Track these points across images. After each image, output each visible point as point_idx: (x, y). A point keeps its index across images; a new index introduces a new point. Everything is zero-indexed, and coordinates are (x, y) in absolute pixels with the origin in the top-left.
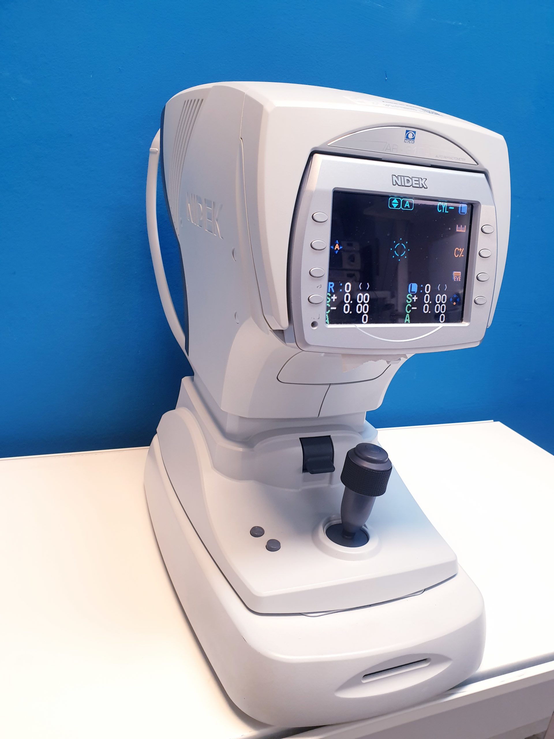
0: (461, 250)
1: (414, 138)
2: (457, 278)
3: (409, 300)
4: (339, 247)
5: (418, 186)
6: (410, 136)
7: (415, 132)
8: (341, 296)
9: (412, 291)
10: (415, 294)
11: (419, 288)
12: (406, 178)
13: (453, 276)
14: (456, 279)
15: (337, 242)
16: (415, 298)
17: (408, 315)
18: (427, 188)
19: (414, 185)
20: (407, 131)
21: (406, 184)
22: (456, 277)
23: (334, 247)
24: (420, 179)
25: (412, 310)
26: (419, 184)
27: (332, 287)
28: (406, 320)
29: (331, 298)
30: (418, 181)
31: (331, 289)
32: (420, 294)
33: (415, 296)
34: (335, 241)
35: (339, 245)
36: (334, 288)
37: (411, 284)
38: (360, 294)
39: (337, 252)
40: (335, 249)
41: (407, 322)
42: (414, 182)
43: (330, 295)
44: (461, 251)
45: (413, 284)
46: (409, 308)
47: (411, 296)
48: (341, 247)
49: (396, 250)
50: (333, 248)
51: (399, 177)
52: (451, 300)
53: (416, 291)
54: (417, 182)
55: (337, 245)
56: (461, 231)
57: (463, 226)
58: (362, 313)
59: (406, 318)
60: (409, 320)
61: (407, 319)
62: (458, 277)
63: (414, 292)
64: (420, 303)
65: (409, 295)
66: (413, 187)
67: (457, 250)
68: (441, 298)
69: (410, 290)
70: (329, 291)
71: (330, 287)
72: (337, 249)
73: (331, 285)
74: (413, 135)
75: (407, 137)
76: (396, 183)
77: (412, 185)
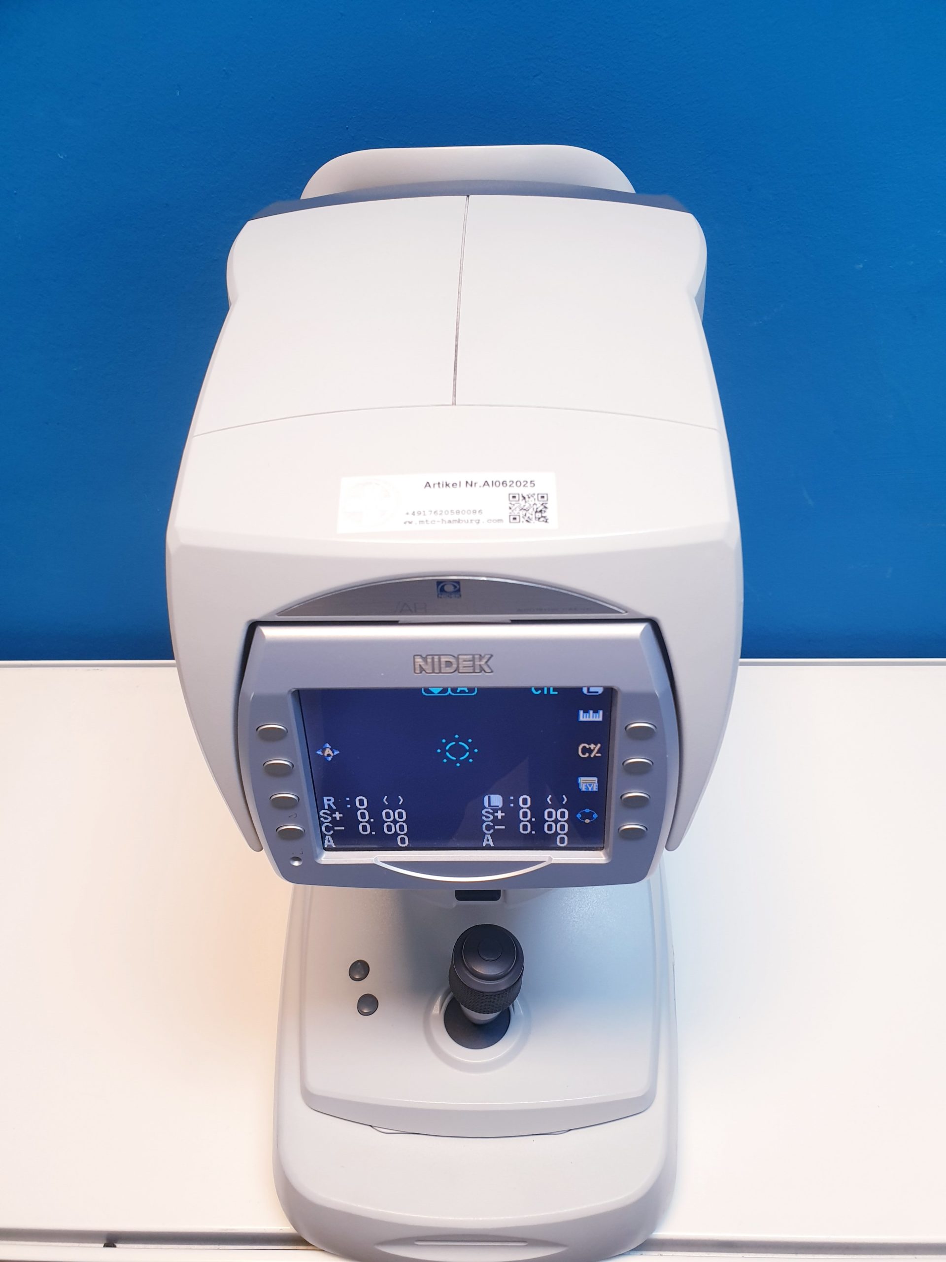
0: (595, 746)
1: (459, 590)
3: (488, 817)
4: (333, 752)
5: (470, 669)
6: (449, 589)
7: (457, 582)
8: (350, 813)
9: (491, 805)
10: (499, 809)
11: (506, 801)
12: (443, 659)
13: (578, 785)
14: (588, 788)
15: (328, 745)
16: (500, 814)
17: (488, 837)
18: (492, 672)
19: (462, 669)
20: (439, 582)
21: (445, 669)
22: (586, 786)
23: (323, 752)
24: (477, 658)
25: (495, 830)
26: (474, 666)
27: (331, 803)
28: (485, 846)
29: (331, 816)
30: (473, 660)
31: (329, 805)
32: (511, 809)
33: (499, 812)
34: (324, 745)
35: (330, 749)
36: (334, 803)
37: (489, 798)
38: (387, 810)
39: (330, 759)
40: (326, 755)
41: (488, 848)
42: (462, 662)
43: (329, 812)
44: (594, 748)
45: (492, 796)
46: (489, 827)
47: (491, 811)
48: (337, 752)
49: (449, 751)
50: (322, 754)
51: (429, 659)
52: (579, 816)
53: (500, 805)
54: (470, 664)
55: (328, 750)
56: (591, 719)
57: (596, 711)
58: (396, 834)
59: (485, 842)
60: (491, 846)
62: (590, 785)
63: (497, 806)
64: (511, 821)
65: (486, 810)
66: (462, 672)
67: (584, 747)
68: (556, 814)
69: (486, 804)
70: (326, 807)
71: (326, 803)
72: (329, 755)
73: (329, 800)
74: (455, 587)
75: (442, 590)
76: (422, 669)
77: (457, 670)
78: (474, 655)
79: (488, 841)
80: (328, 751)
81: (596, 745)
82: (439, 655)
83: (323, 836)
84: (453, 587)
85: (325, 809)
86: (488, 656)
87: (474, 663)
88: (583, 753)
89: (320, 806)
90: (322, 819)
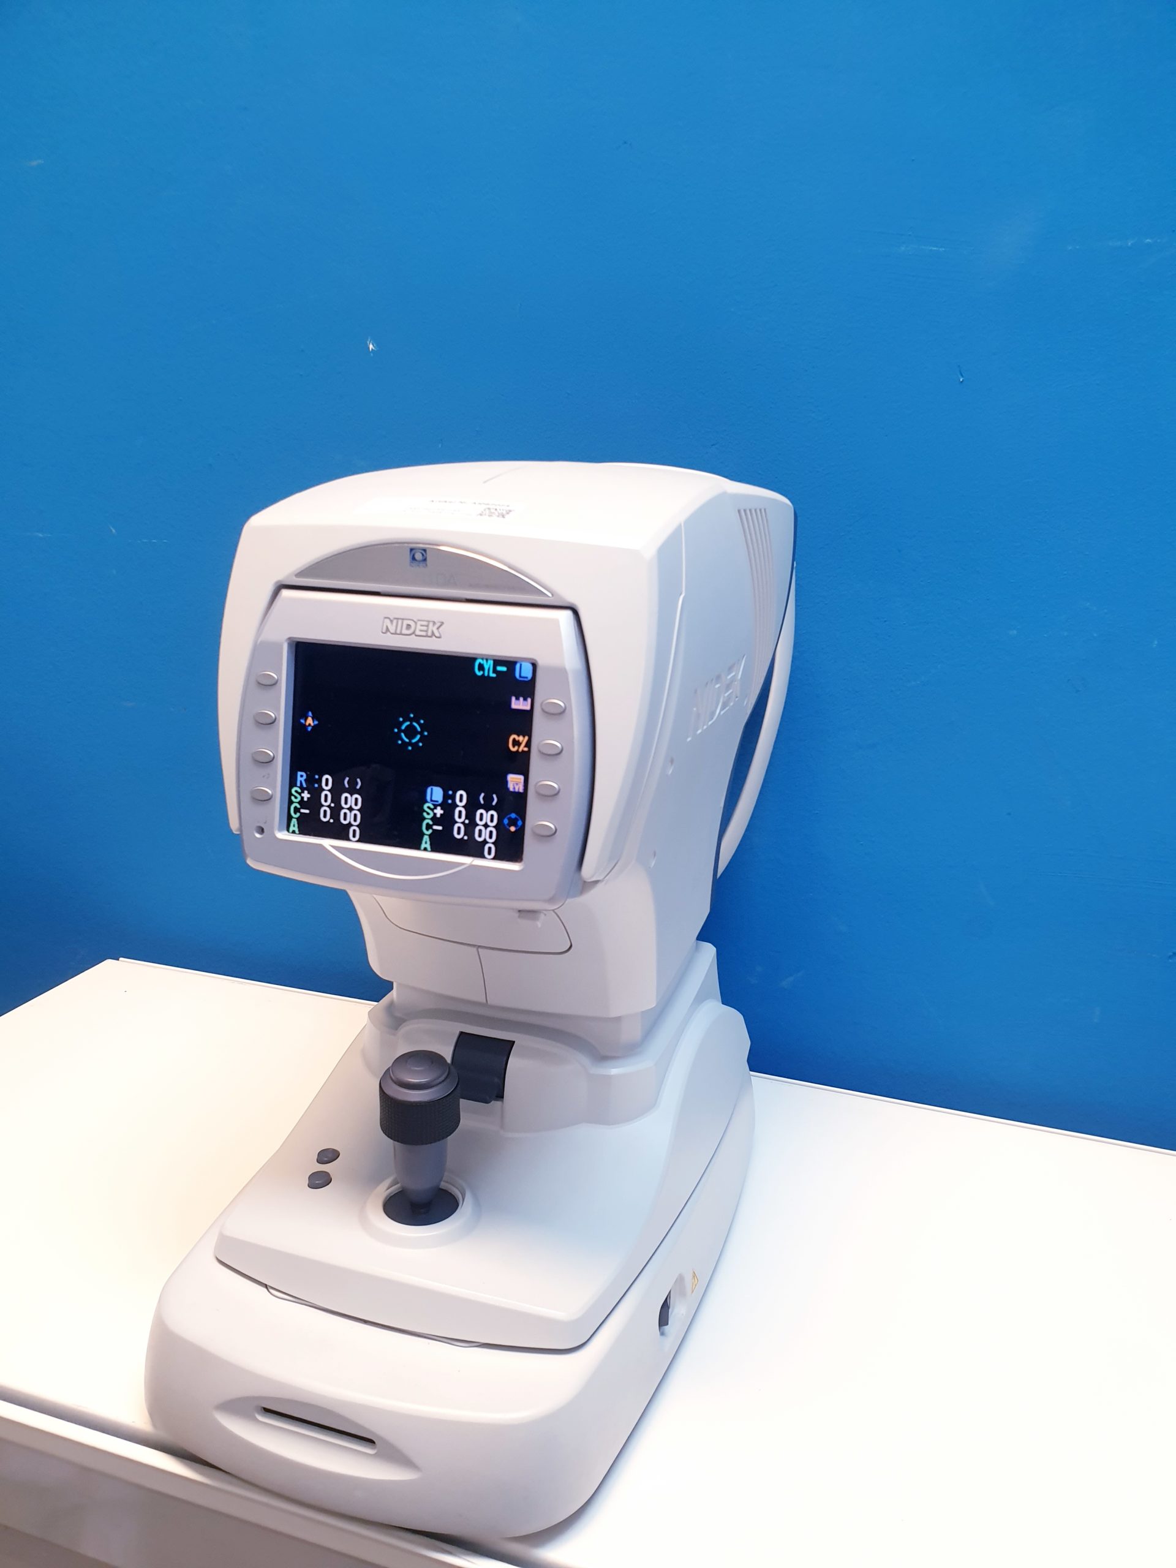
0: (521, 739)
1: (425, 560)
2: (515, 785)
3: (428, 814)
4: (313, 722)
5: (424, 633)
6: (418, 556)
7: (425, 550)
8: (316, 793)
9: (433, 799)
10: (439, 805)
11: (446, 796)
12: (406, 622)
13: (506, 782)
14: (514, 788)
15: (310, 714)
16: (439, 812)
17: (426, 838)
18: (439, 637)
19: (418, 633)
20: (411, 550)
21: (405, 631)
22: (513, 785)
23: (306, 720)
24: (431, 624)
25: (434, 830)
26: (426, 631)
27: (303, 779)
28: (423, 846)
29: (301, 796)
30: (427, 626)
31: (301, 782)
32: (448, 806)
33: (439, 808)
34: (307, 713)
35: (312, 718)
36: (305, 780)
37: (432, 789)
38: (346, 795)
39: (309, 729)
40: (307, 724)
41: (425, 849)
42: (419, 627)
43: (299, 791)
44: (523, 741)
46: (429, 827)
47: (432, 807)
48: (316, 722)
49: (403, 731)
50: (304, 723)
51: (395, 621)
52: (506, 821)
53: (440, 800)
54: (425, 628)
55: (310, 718)
56: (521, 706)
57: (525, 699)
58: (350, 825)
59: (424, 842)
60: (428, 846)
61: (426, 843)
62: (517, 784)
63: (437, 801)
64: (447, 820)
65: (427, 804)
66: (416, 636)
67: (514, 739)
68: (487, 816)
69: (428, 798)
70: (298, 784)
71: (299, 779)
72: (310, 725)
73: (302, 776)
74: (423, 555)
75: (414, 558)
76: (388, 630)
77: (414, 633)
78: (429, 621)
79: (426, 842)
80: (310, 721)
81: (524, 737)
82: (403, 619)
83: (290, 818)
84: (421, 555)
85: (296, 786)
86: (439, 624)
87: (428, 629)
88: (514, 746)
89: (292, 783)
90: (293, 798)
